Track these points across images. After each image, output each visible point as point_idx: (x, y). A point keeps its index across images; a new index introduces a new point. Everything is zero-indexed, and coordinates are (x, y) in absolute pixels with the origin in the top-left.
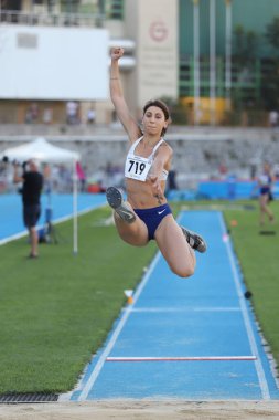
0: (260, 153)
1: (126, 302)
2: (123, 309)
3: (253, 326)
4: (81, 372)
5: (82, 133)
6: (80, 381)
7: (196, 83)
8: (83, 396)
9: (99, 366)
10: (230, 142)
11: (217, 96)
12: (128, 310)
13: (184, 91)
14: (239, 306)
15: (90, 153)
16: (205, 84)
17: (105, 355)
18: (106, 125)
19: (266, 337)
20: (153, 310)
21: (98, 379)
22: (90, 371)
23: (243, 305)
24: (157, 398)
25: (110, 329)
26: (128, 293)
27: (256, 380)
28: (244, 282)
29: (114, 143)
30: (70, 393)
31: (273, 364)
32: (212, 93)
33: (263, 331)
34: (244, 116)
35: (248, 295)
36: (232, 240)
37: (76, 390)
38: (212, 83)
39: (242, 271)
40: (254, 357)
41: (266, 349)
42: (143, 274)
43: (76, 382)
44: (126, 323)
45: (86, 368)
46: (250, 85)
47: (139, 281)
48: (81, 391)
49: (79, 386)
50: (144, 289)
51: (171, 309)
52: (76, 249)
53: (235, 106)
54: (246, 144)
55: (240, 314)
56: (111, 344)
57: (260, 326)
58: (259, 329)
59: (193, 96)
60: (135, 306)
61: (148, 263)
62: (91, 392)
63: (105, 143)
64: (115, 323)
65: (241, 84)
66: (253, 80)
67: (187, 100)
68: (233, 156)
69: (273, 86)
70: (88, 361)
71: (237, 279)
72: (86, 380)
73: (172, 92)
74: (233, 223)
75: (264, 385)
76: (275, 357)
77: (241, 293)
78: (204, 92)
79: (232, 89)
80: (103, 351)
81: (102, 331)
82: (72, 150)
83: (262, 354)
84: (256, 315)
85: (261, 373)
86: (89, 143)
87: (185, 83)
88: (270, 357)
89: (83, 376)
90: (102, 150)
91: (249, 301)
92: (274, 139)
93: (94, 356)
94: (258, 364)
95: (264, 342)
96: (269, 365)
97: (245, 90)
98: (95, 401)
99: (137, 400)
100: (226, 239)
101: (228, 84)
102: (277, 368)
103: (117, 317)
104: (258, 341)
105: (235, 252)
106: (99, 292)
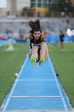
1: (16, 77)
2: (15, 80)
3: (60, 86)
6: (3, 104)
7: (37, 2)
8: (4, 110)
9: (8, 100)
10: (48, 22)
11: (44, 7)
12: (17, 80)
13: (32, 5)
14: (54, 79)
16: (40, 3)
17: (10, 95)
18: (6, 17)
19: (65, 90)
20: (25, 80)
22: (6, 101)
23: (56, 79)
25: (11, 87)
26: (16, 74)
27: (63, 104)
28: (56, 71)
29: (8, 23)
31: (68, 99)
32: (42, 6)
33: (63, 87)
35: (57, 75)
37: (1, 107)
38: (42, 2)
39: (54, 67)
40: (61, 96)
41: (65, 94)
42: (21, 68)
43: (1, 105)
44: (17, 84)
45: (4, 100)
47: (19, 70)
48: (3, 108)
50: (22, 73)
51: (31, 80)
53: (50, 10)
54: (54, 23)
55: (55, 82)
56: (12, 92)
57: (62, 86)
58: (62, 87)
59: (35, 6)
60: (19, 79)
61: (22, 64)
62: (7, 108)
63: (5, 23)
64: (13, 85)
65: (52, 2)
66: (56, 1)
67: (33, 8)
68: (49, 27)
69: (63, 3)
70: (5, 97)
71: (53, 70)
73: (28, 5)
75: (65, 106)
76: (68, 97)
77: (55, 74)
78: (39, 5)
79: (49, 4)
80: (9, 94)
81: (9, 88)
83: (63, 95)
84: (60, 82)
85: (64, 102)
87: (33, 2)
88: (67, 96)
89: (3, 103)
90: (5, 25)
91: (58, 78)
93: (7, 96)
94: (63, 99)
95: (64, 91)
96: (67, 99)
97: (53, 5)
101: (48, 3)
102: (69, 100)
103: (13, 83)
104: (62, 91)
106: (6, 74)
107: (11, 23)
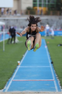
0: (55, 23)
1: (18, 64)
2: (17, 67)
3: (54, 71)
4: (6, 84)
5: (5, 17)
6: (5, 86)
7: (38, 3)
8: (6, 91)
9: (10, 82)
10: (47, 20)
11: (44, 7)
12: (19, 67)
13: (35, 5)
15: (8, 23)
16: (40, 3)
17: (12, 79)
19: (57, 74)
20: (26, 67)
21: (10, 86)
24: (27, 91)
25: (14, 72)
26: (19, 62)
27: (54, 86)
28: (51, 59)
29: (14, 20)
30: (3, 90)
31: (59, 82)
32: (42, 6)
33: (56, 73)
34: (51, 12)
35: (52, 63)
36: (48, 47)
37: (4, 89)
38: (42, 3)
39: (50, 56)
40: (54, 80)
41: (57, 78)
42: (23, 57)
43: (4, 87)
44: (18, 70)
45: (7, 83)
46: (53, 3)
47: (22, 59)
48: (6, 89)
49: (5, 88)
50: (23, 61)
51: (31, 67)
52: (4, 50)
53: (49, 9)
54: (52, 20)
55: (50, 68)
56: (14, 76)
57: (55, 71)
58: (55, 72)
59: (37, 6)
60: (21, 66)
61: (24, 54)
62: (8, 89)
63: (12, 20)
64: (15, 70)
65: (51, 3)
66: (54, 2)
67: (35, 8)
69: (59, 4)
70: (8, 81)
71: (49, 58)
72: (7, 86)
73: (31, 5)
74: (48, 42)
75: (56, 87)
76: (59, 80)
77: (50, 62)
78: (40, 5)
79: (48, 5)
80: (12, 78)
81: (11, 73)
82: (3, 22)
83: (56, 79)
84: (54, 68)
85: (55, 84)
86: (8, 20)
87: (35, 3)
88: (58, 80)
89: (6, 85)
90: (12, 22)
91: (52, 65)
92: (60, 19)
93: (9, 79)
94: (55, 82)
95: (56, 76)
96: (58, 82)
97: (52, 5)
98: (9, 92)
99: (21, 92)
100: (46, 47)
101: (47, 3)
102: (60, 83)
103: (15, 69)
105: (49, 51)
106: (10, 62)
107: (17, 20)
